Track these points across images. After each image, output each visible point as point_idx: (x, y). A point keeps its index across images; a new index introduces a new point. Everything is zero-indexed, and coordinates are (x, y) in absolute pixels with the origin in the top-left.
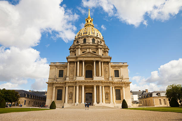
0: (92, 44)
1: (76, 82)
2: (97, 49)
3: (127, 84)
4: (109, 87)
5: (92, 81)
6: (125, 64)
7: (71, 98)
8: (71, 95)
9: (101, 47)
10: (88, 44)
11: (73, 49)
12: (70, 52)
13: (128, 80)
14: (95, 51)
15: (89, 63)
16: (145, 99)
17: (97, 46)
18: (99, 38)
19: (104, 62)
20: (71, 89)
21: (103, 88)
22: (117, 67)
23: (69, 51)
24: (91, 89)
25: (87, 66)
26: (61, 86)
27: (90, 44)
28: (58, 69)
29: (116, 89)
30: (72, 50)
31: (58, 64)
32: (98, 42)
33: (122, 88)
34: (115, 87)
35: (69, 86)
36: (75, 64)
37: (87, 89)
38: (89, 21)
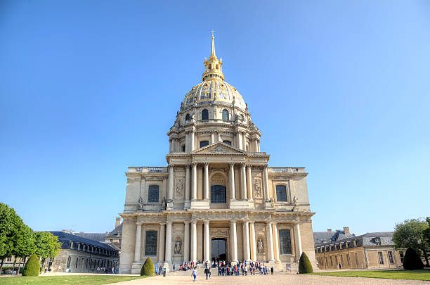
0: (221, 122)
1: (190, 215)
2: (235, 134)
3: (304, 218)
4: (265, 224)
5: (227, 210)
6: (299, 171)
7: (178, 250)
8: (178, 244)
9: (244, 130)
10: (213, 122)
11: (178, 133)
12: (171, 141)
13: (307, 208)
14: (230, 139)
15: (219, 169)
16: (346, 252)
17: (233, 128)
18: (237, 108)
19: (253, 167)
20: (179, 228)
21: (253, 226)
22: (281, 179)
23: (168, 138)
24: (223, 230)
25: (215, 175)
26: (154, 222)
27: (219, 122)
28: (147, 182)
29: (280, 228)
30: (175, 135)
31: (145, 171)
32: (236, 117)
33: (293, 225)
34: (279, 224)
35: (173, 223)
36: (188, 170)
37: (215, 230)
38: (214, 66)
